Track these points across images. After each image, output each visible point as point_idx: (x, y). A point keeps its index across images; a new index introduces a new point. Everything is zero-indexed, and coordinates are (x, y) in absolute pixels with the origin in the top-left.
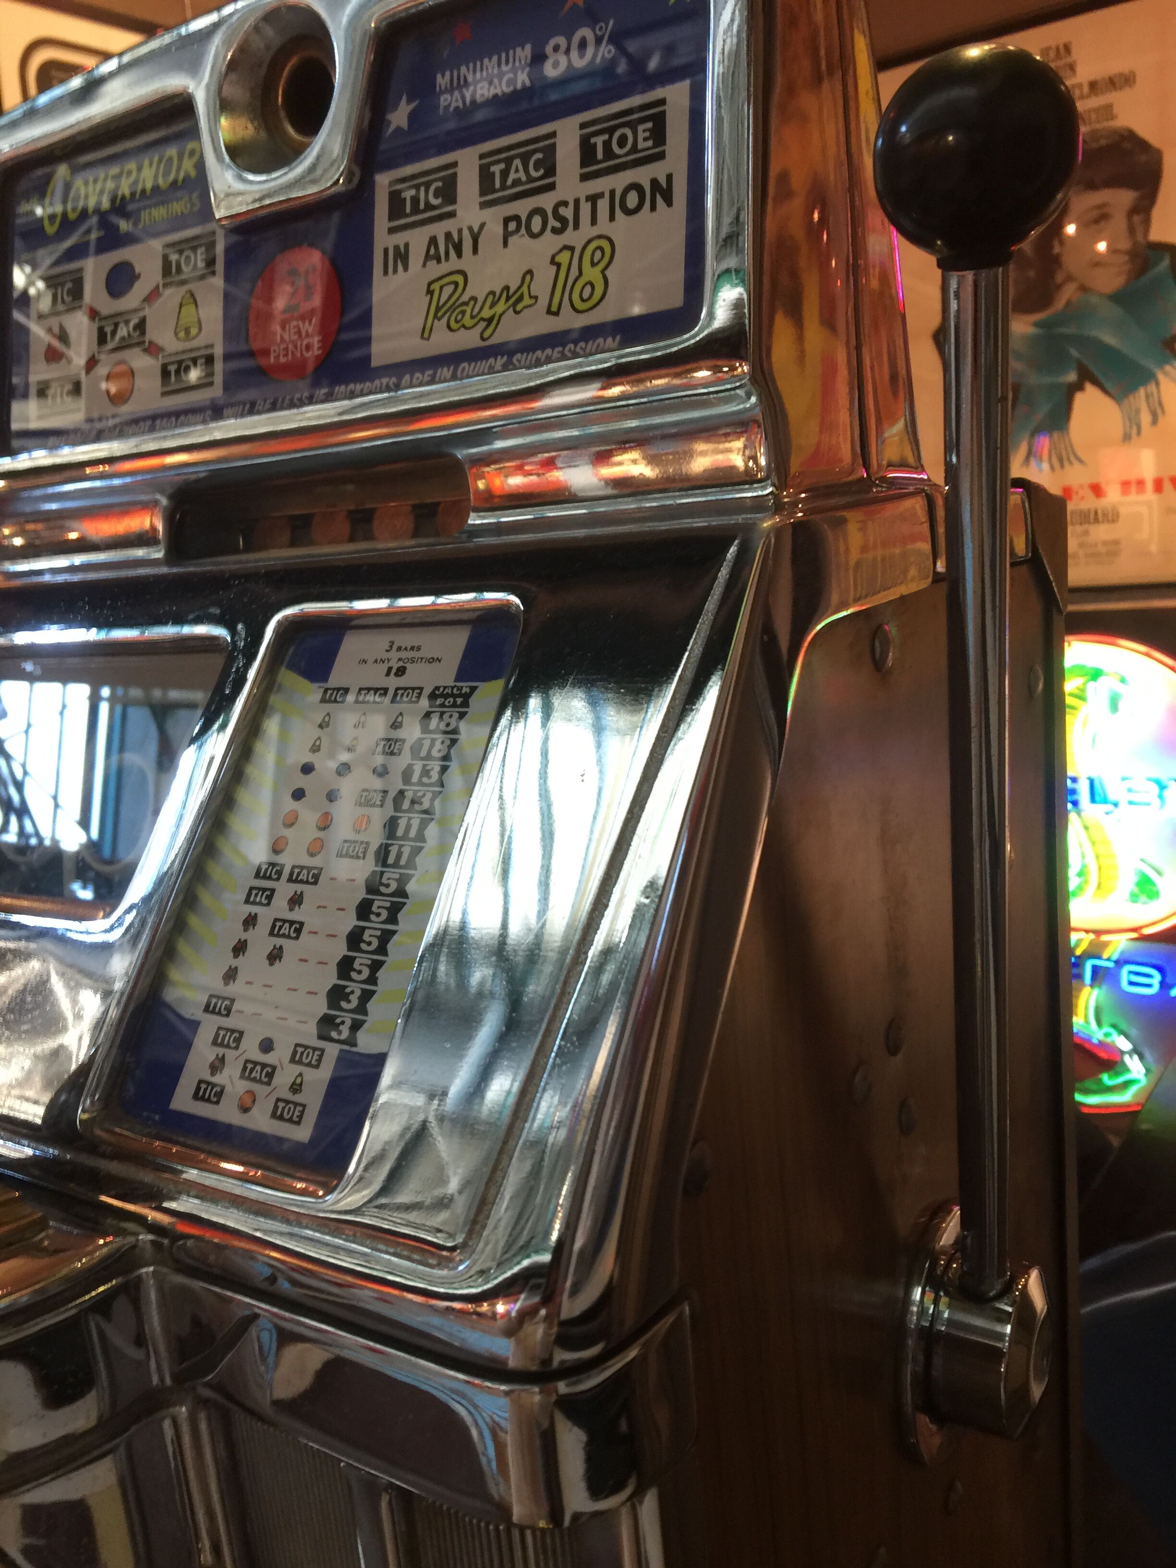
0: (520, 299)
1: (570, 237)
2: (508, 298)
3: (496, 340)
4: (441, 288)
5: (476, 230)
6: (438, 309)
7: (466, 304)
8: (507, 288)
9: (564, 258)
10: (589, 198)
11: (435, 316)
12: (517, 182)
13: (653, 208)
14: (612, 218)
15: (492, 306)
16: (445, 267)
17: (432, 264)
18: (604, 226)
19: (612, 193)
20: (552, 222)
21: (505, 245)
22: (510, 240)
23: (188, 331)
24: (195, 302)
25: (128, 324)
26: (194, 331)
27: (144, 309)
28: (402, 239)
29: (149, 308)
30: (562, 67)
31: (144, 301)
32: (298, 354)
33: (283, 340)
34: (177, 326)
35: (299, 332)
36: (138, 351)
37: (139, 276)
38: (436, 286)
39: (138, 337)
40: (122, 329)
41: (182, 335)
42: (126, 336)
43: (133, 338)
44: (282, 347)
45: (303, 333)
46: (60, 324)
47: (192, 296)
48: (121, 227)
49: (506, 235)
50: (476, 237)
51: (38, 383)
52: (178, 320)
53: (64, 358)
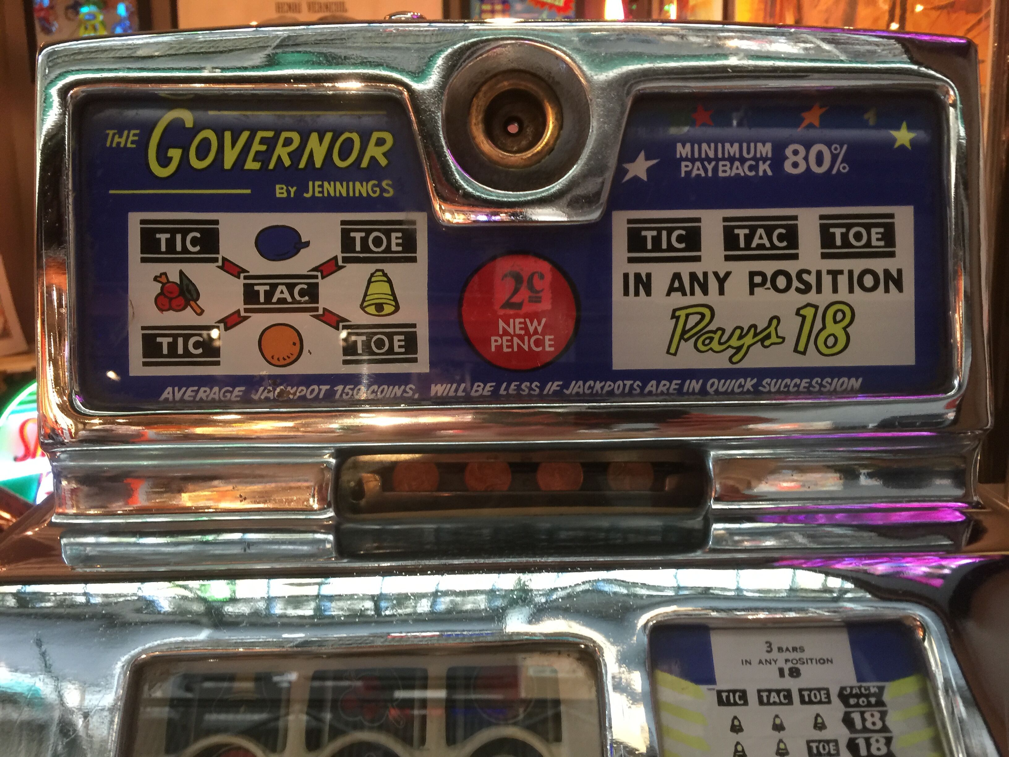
0: (768, 336)
1: (812, 297)
3: (747, 364)
4: (687, 316)
5: (722, 275)
6: (684, 332)
7: (715, 332)
8: (754, 326)
9: (809, 312)
10: (829, 272)
11: (682, 337)
12: (761, 247)
14: (851, 290)
15: (740, 337)
16: (688, 300)
17: (676, 295)
18: (844, 295)
19: (851, 273)
20: (796, 283)
21: (752, 293)
22: (756, 290)
23: (379, 307)
24: (389, 281)
25: (291, 287)
26: (388, 309)
27: (316, 277)
28: (643, 269)
29: (323, 278)
30: (802, 168)
31: (315, 269)
32: (526, 348)
33: (506, 333)
34: (364, 300)
35: (526, 328)
36: (306, 316)
37: (307, 244)
38: (682, 313)
39: (306, 302)
40: (281, 292)
41: (372, 310)
42: (289, 299)
43: (299, 302)
44: (505, 338)
45: (531, 330)
46: (181, 273)
47: (385, 275)
48: (278, 191)
49: (753, 286)
50: (722, 281)
51: (143, 328)
52: (366, 295)
53: (189, 308)
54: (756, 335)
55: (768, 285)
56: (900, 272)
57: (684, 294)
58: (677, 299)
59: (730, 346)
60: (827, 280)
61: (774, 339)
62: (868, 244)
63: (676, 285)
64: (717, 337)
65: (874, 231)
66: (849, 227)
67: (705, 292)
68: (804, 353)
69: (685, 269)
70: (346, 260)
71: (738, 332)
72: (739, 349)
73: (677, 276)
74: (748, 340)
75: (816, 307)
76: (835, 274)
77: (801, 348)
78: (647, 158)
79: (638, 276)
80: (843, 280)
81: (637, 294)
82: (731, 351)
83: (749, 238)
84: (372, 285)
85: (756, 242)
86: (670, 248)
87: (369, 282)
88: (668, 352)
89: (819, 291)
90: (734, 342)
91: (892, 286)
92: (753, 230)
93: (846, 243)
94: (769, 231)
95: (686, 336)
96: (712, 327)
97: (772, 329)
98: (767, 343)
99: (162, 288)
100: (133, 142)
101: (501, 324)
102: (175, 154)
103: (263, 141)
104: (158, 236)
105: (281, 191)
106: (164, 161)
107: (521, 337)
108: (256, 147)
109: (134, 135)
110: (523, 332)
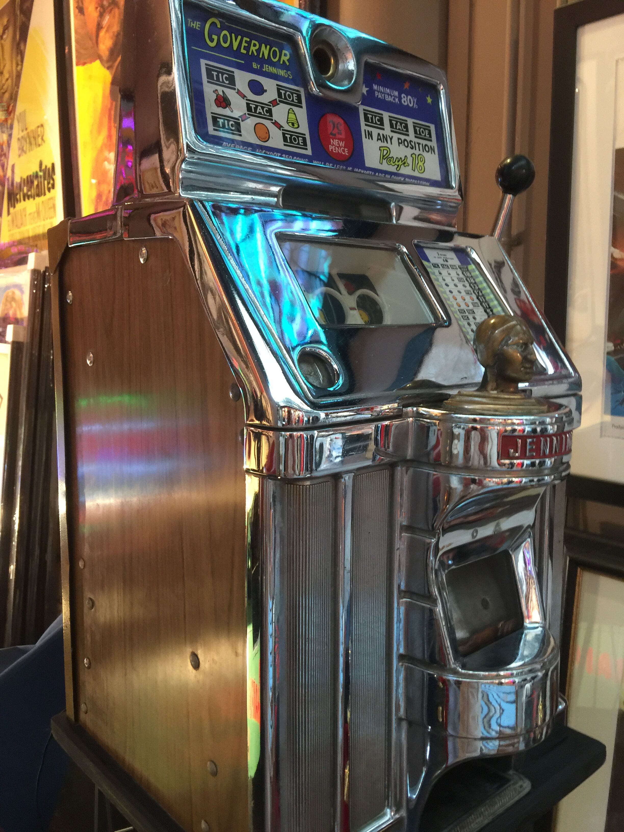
0: (405, 163)
1: (413, 151)
2: (402, 162)
3: (401, 172)
4: (383, 150)
5: (391, 137)
6: (383, 156)
8: (401, 158)
9: (414, 156)
10: (417, 143)
11: (383, 158)
12: (399, 129)
13: (432, 153)
14: (423, 151)
15: (398, 161)
16: (384, 144)
17: (380, 141)
18: (421, 152)
19: (422, 145)
21: (399, 145)
22: (400, 145)
23: (293, 124)
24: (295, 114)
25: (263, 108)
26: (296, 126)
27: (270, 106)
28: (370, 129)
29: (273, 107)
30: (406, 104)
31: (269, 102)
32: (340, 152)
33: (333, 145)
34: (288, 120)
35: (339, 144)
36: (269, 121)
37: (266, 91)
39: (268, 116)
40: (259, 110)
41: (290, 124)
42: (263, 113)
43: (266, 115)
44: (334, 147)
45: (341, 145)
46: (223, 91)
47: (293, 111)
49: (399, 143)
50: (391, 139)
51: (212, 113)
52: (288, 118)
53: (227, 108)
55: (403, 144)
56: (434, 147)
57: (382, 141)
59: (396, 164)
60: (417, 146)
62: (425, 136)
63: (379, 137)
64: (392, 160)
65: (426, 131)
66: (420, 128)
67: (387, 142)
68: (415, 171)
69: (381, 132)
70: (280, 101)
72: (398, 166)
73: (379, 134)
74: (400, 163)
76: (419, 144)
77: (414, 169)
78: (366, 87)
79: (368, 131)
81: (369, 138)
82: (396, 166)
83: (396, 125)
84: (290, 114)
85: (398, 127)
86: (376, 123)
87: (289, 113)
88: (380, 163)
89: (416, 149)
92: (397, 122)
93: (420, 134)
94: (401, 124)
96: (390, 156)
97: (406, 160)
98: (405, 165)
99: (217, 96)
100: (198, 27)
101: (332, 141)
102: (215, 37)
103: (246, 42)
104: (213, 72)
105: (255, 66)
106: (212, 40)
107: (338, 147)
108: (244, 44)
109: (199, 24)
110: (338, 145)
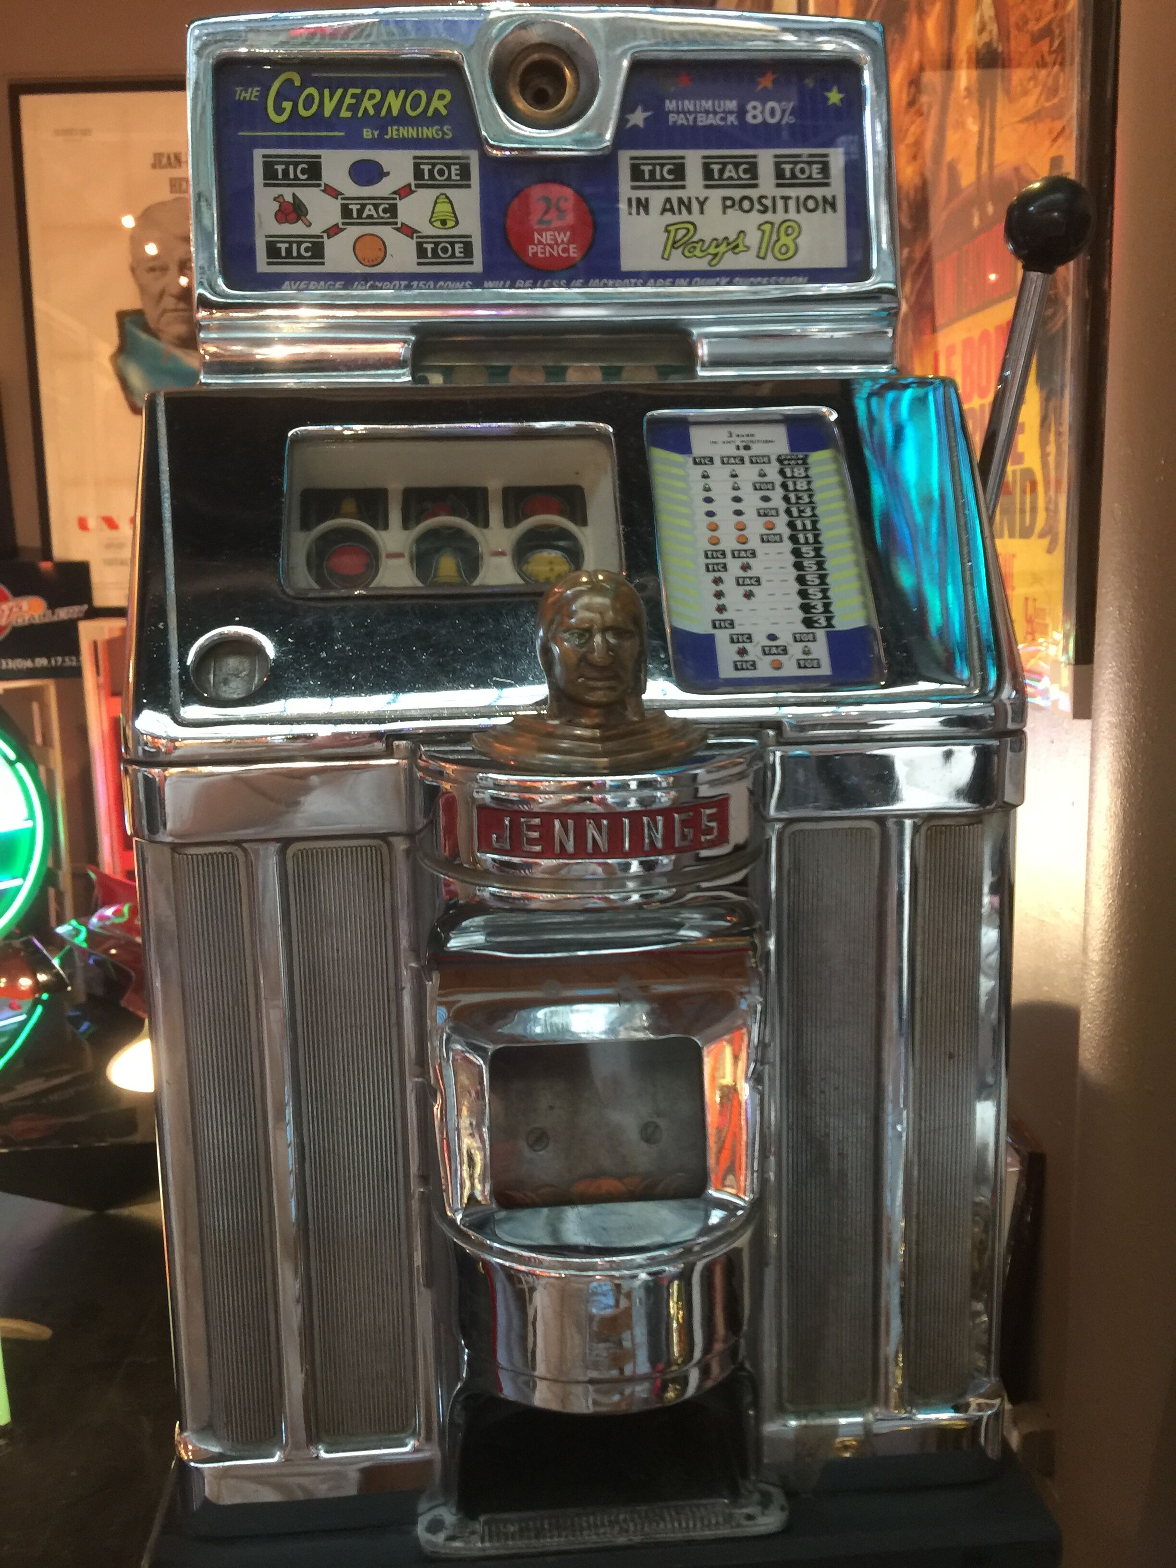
0: (737, 246)
1: (769, 216)
3: (721, 266)
4: (677, 230)
5: (702, 199)
6: (675, 242)
7: (697, 242)
9: (767, 227)
10: (782, 198)
11: (673, 247)
12: (731, 178)
13: (825, 211)
14: (798, 211)
15: (717, 246)
16: (677, 218)
17: (668, 214)
18: (792, 214)
19: (798, 198)
22: (729, 211)
23: (444, 222)
24: (451, 203)
25: (376, 207)
26: (450, 223)
27: (395, 199)
28: (642, 194)
29: (400, 199)
30: (759, 120)
31: (394, 193)
32: (555, 254)
33: (540, 242)
34: (432, 217)
35: (555, 240)
36: (389, 228)
37: (388, 174)
38: (672, 228)
39: (388, 218)
40: (369, 210)
42: (375, 215)
43: (382, 218)
44: (540, 247)
45: (559, 241)
46: (294, 195)
47: (447, 198)
48: (365, 133)
50: (702, 204)
51: (267, 236)
52: (433, 212)
53: (300, 222)
54: (728, 244)
55: (737, 207)
56: (834, 197)
57: (674, 213)
58: (669, 218)
59: (709, 254)
60: (780, 204)
61: (741, 248)
62: (810, 177)
63: (668, 206)
64: (699, 246)
65: (815, 166)
66: (796, 163)
67: (689, 211)
68: (764, 258)
69: (674, 195)
70: (418, 186)
71: (715, 243)
72: (715, 255)
73: (668, 200)
74: (723, 248)
75: (772, 224)
76: (786, 199)
77: (762, 255)
78: (645, 110)
79: (639, 200)
80: (792, 204)
81: (638, 213)
82: (710, 257)
83: (722, 171)
84: (437, 205)
85: (726, 175)
86: (663, 179)
87: (436, 203)
88: (663, 258)
89: (774, 211)
90: (712, 250)
91: (829, 209)
92: (724, 165)
93: (793, 176)
94: (736, 166)
95: (676, 246)
96: (695, 239)
97: (739, 241)
98: (737, 250)
99: (280, 206)
100: (256, 97)
101: (536, 236)
102: (287, 105)
103: (353, 96)
104: (276, 167)
105: (367, 134)
106: (279, 111)
107: (551, 246)
108: (348, 100)
109: (257, 91)
110: (553, 242)
